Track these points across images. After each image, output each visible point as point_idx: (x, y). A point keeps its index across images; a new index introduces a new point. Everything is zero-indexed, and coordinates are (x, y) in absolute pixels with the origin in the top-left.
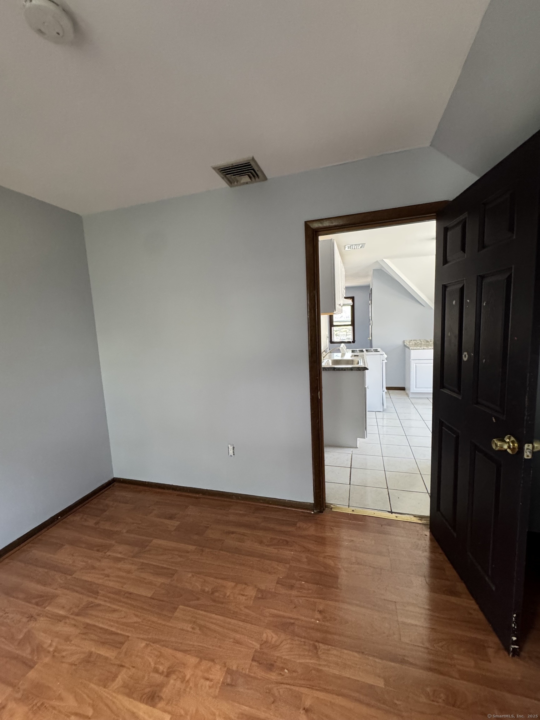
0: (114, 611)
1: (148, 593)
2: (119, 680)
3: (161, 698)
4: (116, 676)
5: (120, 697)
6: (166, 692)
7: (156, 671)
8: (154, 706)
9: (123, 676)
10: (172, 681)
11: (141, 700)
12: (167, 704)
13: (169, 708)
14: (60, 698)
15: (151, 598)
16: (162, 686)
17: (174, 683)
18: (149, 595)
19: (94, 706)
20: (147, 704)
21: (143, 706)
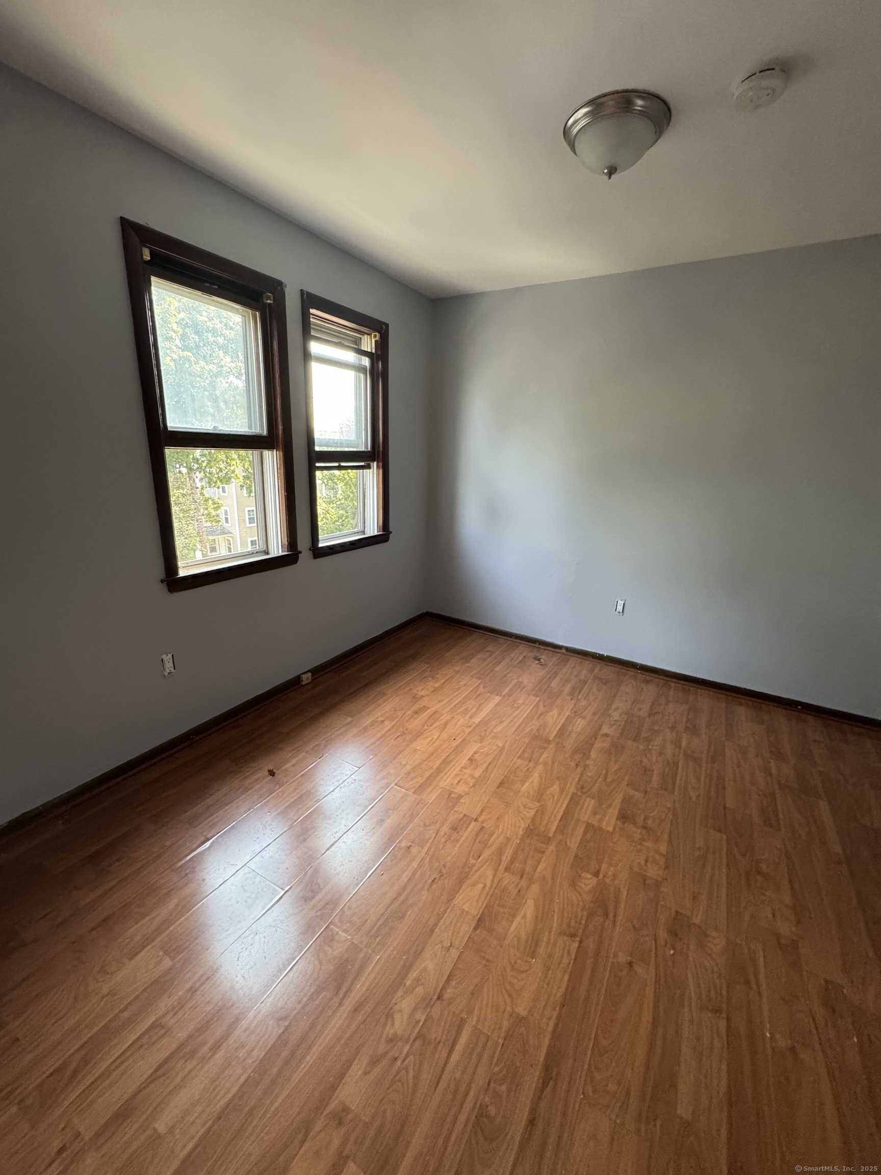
0: (698, 779)
1: (730, 803)
2: (632, 792)
3: (624, 823)
4: (636, 790)
5: (621, 795)
6: (630, 828)
7: (646, 818)
8: (617, 819)
9: (638, 795)
10: (639, 831)
11: (621, 810)
12: (620, 828)
13: (617, 829)
14: (616, 761)
15: (725, 808)
16: (634, 823)
17: (637, 833)
18: (728, 805)
19: (613, 781)
20: (618, 814)
21: (616, 812)
